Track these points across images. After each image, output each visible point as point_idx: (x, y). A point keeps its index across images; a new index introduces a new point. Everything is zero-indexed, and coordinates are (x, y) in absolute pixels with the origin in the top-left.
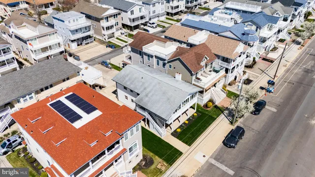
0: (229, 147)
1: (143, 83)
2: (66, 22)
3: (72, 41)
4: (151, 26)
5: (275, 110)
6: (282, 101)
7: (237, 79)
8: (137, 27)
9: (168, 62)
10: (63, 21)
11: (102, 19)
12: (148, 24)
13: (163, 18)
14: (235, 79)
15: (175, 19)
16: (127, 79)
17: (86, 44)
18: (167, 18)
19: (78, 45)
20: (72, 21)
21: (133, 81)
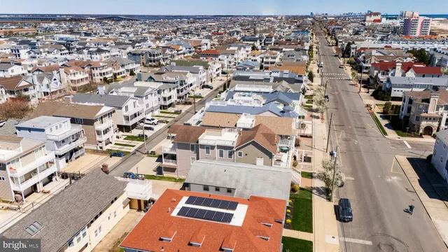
0: (348, 221)
1: (231, 176)
2: (47, 131)
3: (60, 157)
4: (151, 122)
5: (353, 179)
6: (350, 169)
7: (297, 158)
8: (135, 126)
9: (237, 150)
10: (43, 130)
11: (96, 120)
12: (146, 121)
13: (157, 112)
14: (295, 157)
15: (173, 111)
16: (205, 176)
17: (76, 158)
18: (161, 112)
19: (67, 161)
20: (54, 128)
21: (216, 177)
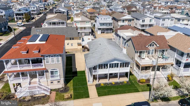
3: (99, 29)
9: (127, 42)
10: (98, 18)
11: (120, 20)
20: (103, 19)
